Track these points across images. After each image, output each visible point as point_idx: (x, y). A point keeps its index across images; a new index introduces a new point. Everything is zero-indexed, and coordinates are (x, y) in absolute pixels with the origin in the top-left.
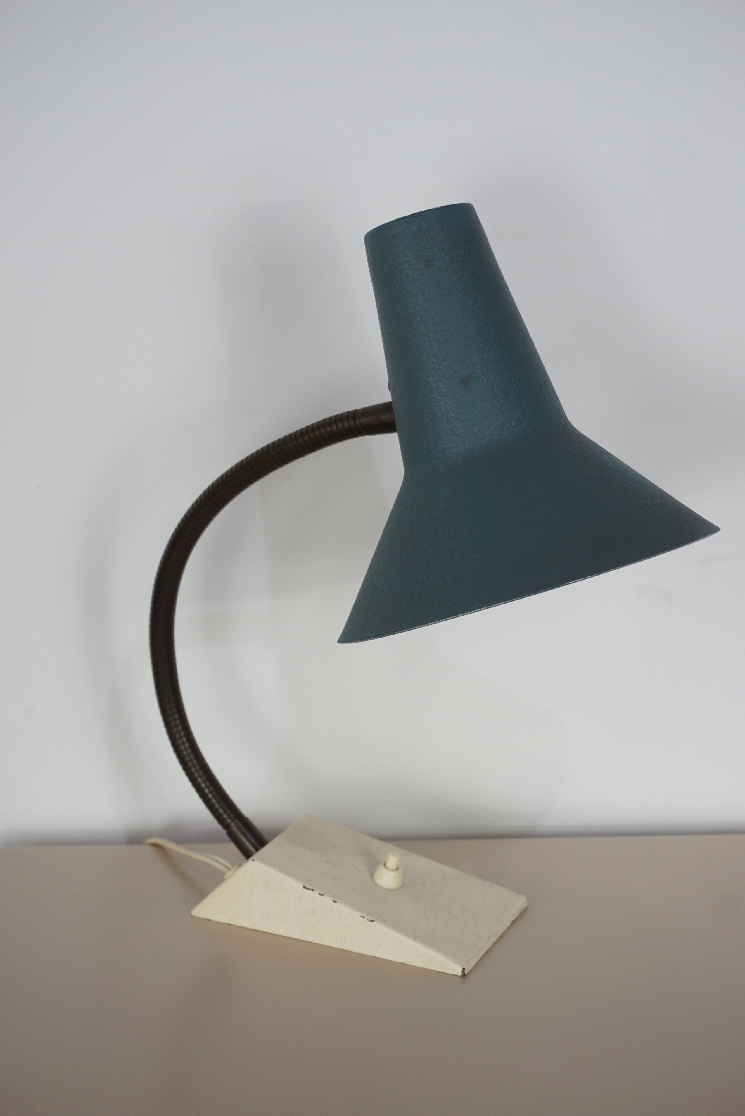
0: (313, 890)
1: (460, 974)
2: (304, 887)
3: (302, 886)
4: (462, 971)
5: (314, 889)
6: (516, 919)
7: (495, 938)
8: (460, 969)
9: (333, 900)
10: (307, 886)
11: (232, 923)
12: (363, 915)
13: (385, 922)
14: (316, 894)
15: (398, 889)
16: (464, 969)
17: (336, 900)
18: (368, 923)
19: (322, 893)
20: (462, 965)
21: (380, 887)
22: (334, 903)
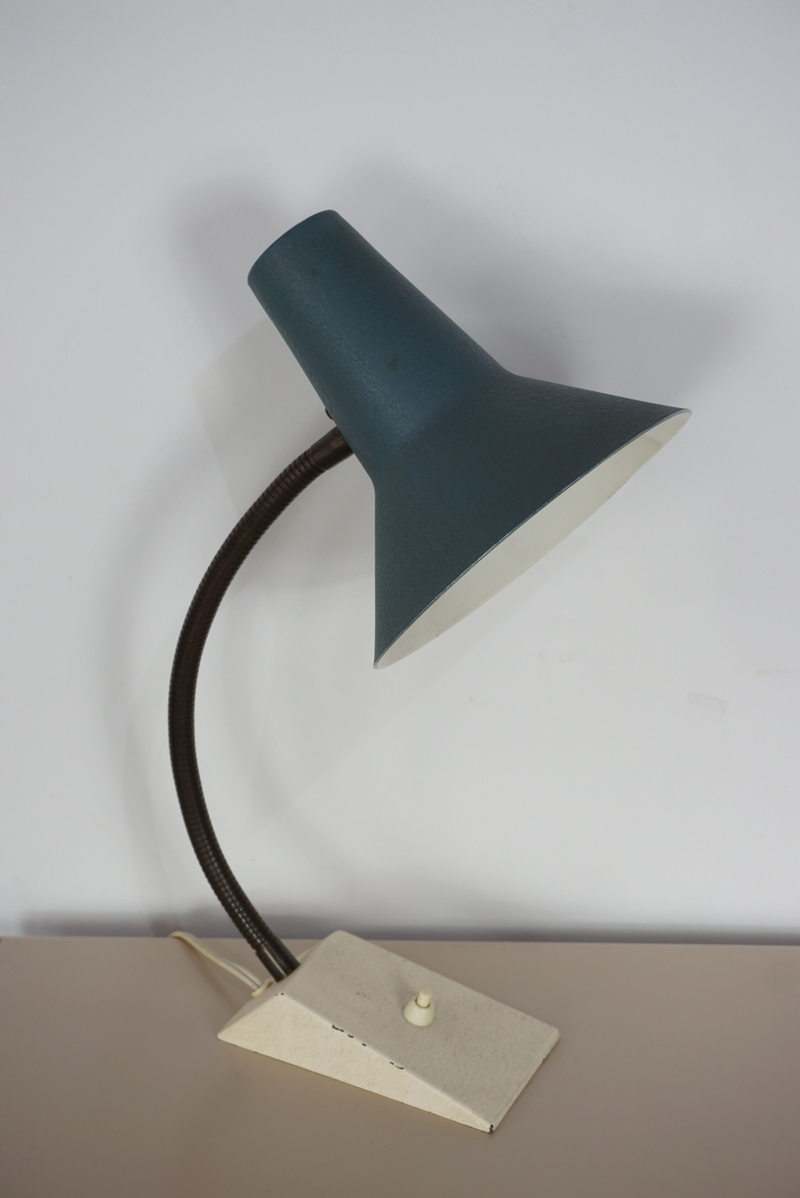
0: (342, 1031)
1: (488, 1131)
2: (334, 1027)
3: (331, 1026)
4: (490, 1128)
5: (344, 1030)
6: (548, 1056)
7: (525, 1084)
8: (489, 1126)
9: (362, 1043)
10: (336, 1026)
11: (258, 1051)
12: (392, 1062)
13: (414, 1069)
14: (345, 1035)
15: (428, 1027)
16: (492, 1126)
17: (365, 1044)
18: (397, 1069)
19: (351, 1035)
20: (490, 1122)
21: (411, 1024)
22: (363, 1046)
